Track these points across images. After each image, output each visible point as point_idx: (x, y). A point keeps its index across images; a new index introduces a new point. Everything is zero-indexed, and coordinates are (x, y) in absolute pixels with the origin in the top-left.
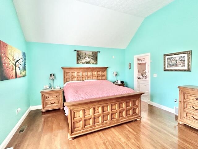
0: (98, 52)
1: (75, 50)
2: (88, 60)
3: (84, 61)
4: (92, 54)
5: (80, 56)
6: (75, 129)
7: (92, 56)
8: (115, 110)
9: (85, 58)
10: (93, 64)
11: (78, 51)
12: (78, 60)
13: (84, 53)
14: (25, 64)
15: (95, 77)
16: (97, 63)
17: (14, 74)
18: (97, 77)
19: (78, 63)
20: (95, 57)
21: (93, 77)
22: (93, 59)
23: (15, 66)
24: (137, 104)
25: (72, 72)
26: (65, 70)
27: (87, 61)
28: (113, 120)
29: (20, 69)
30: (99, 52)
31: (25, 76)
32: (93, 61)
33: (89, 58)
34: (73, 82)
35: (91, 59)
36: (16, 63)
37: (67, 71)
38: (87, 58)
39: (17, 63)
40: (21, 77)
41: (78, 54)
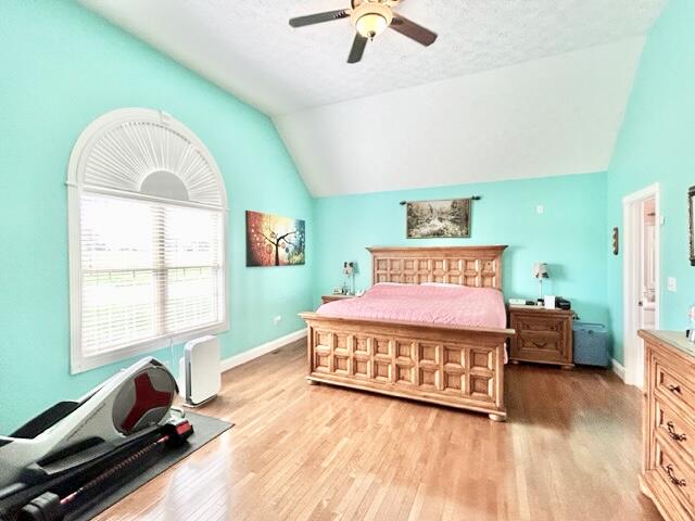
0: (473, 198)
1: (403, 203)
2: (437, 225)
3: (425, 230)
4: (453, 206)
5: (415, 217)
6: (319, 368)
7: (453, 214)
8: (408, 359)
9: (428, 221)
10: (454, 236)
11: (409, 204)
12: (410, 227)
13: (426, 207)
14: (301, 243)
15: (458, 276)
16: (467, 234)
17: (273, 259)
18: (466, 277)
19: (409, 236)
20: (462, 215)
21: (450, 276)
22: (453, 221)
23: (277, 245)
24: (490, 367)
25: (392, 261)
26: (376, 254)
27: (436, 229)
28: (401, 381)
29: (287, 250)
30: (478, 198)
31: (301, 263)
32: (453, 228)
33: (441, 220)
34: (393, 284)
35: (448, 224)
36: (278, 240)
37: (380, 256)
38: (435, 222)
39: (282, 241)
40: (289, 264)
41: (410, 213)
